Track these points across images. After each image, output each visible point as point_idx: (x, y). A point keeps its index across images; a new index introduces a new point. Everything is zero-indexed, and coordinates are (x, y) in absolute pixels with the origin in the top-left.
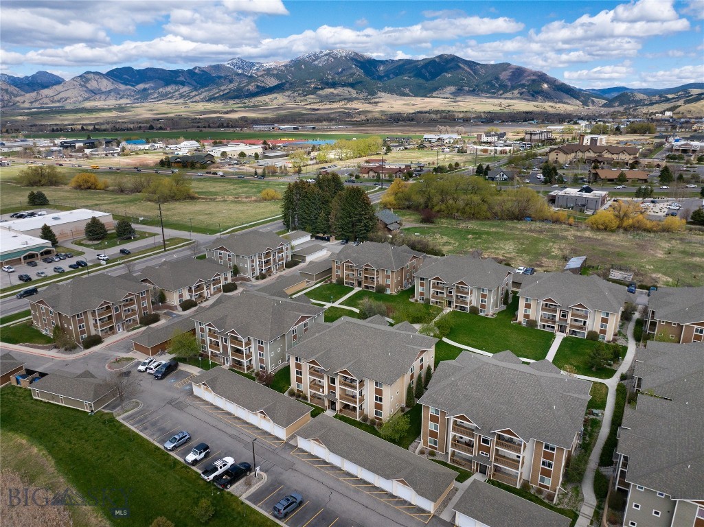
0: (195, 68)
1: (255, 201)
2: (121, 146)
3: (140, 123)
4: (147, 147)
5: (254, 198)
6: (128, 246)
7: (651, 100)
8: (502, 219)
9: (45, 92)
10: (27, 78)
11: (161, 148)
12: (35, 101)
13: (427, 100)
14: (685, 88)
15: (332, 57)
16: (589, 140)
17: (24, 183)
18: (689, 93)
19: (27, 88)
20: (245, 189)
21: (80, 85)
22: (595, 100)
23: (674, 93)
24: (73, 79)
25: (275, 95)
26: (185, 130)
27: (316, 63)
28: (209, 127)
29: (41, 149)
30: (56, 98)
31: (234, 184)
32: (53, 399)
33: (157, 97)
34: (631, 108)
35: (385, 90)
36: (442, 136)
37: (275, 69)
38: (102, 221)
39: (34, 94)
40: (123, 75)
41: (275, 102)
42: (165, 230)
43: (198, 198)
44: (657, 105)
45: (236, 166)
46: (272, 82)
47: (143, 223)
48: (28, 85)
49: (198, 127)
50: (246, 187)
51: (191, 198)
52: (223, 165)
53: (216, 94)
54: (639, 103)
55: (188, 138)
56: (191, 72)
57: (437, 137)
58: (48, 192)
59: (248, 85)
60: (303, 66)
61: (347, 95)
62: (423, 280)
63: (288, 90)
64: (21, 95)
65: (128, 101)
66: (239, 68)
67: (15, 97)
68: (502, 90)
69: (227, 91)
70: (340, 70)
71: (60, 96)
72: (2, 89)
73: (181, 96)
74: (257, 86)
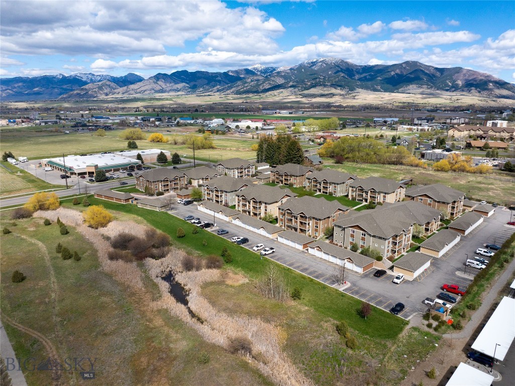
0: (228, 71)
1: (248, 151)
2: (177, 121)
3: (190, 108)
4: (192, 122)
5: (247, 149)
6: (178, 166)
8: (384, 163)
9: (132, 86)
10: (122, 77)
11: (201, 122)
12: (126, 92)
13: (393, 94)
15: (325, 63)
16: (491, 124)
17: (125, 137)
19: (121, 84)
20: (244, 145)
21: (154, 82)
24: (150, 78)
26: (217, 113)
27: (312, 66)
28: (234, 111)
29: (131, 121)
30: (138, 91)
31: (239, 142)
32: (145, 206)
33: (202, 91)
35: (362, 87)
36: (387, 119)
37: (283, 72)
38: (166, 154)
39: (125, 88)
40: (181, 76)
42: (195, 161)
43: (216, 148)
46: (280, 81)
47: (185, 157)
48: (122, 82)
49: (227, 111)
50: (244, 144)
51: (212, 148)
52: (235, 132)
53: (241, 89)
55: (217, 116)
56: (226, 74)
57: (383, 120)
58: (138, 143)
59: (263, 83)
60: (303, 70)
61: (333, 91)
62: (309, 179)
63: (291, 87)
64: (118, 88)
65: (183, 93)
66: (258, 71)
67: (114, 89)
68: (455, 88)
69: (249, 87)
70: (330, 73)
71: (141, 89)
72: (107, 85)
73: (218, 91)
74: (270, 84)
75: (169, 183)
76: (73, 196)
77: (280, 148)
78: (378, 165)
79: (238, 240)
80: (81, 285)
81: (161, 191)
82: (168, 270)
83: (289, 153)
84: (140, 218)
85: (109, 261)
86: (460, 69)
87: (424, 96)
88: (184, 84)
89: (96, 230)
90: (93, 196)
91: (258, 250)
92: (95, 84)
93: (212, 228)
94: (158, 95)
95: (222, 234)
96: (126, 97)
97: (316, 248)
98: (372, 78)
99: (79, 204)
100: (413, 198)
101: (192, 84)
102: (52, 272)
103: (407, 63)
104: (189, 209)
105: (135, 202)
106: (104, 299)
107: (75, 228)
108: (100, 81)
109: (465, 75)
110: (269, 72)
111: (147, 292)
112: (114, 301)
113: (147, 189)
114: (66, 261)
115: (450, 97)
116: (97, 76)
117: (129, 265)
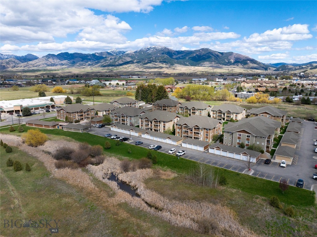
0: (96, 53)
2: (67, 81)
4: (78, 82)
5: (123, 95)
7: (295, 68)
8: (215, 100)
9: (30, 62)
10: (23, 56)
11: (83, 82)
12: (26, 66)
13: (196, 67)
14: (310, 63)
15: (155, 49)
16: (260, 80)
18: (312, 65)
19: (22, 60)
21: (46, 59)
22: (271, 68)
23: (306, 65)
24: (43, 57)
25: (130, 65)
27: (148, 51)
28: (102, 76)
30: (35, 65)
32: (70, 130)
33: (79, 65)
34: (286, 71)
35: (178, 63)
36: (200, 79)
37: (130, 54)
38: (71, 98)
39: (26, 63)
40: (64, 56)
41: (130, 68)
44: (298, 70)
45: (115, 88)
46: (129, 59)
48: (23, 59)
51: (99, 95)
53: (104, 64)
54: (290, 69)
55: (94, 79)
56: (94, 55)
57: (198, 80)
58: (45, 93)
59: (118, 61)
60: (142, 53)
61: (161, 65)
62: (182, 108)
63: (136, 63)
64: (20, 64)
65: (66, 67)
66: (115, 53)
67: (18, 64)
68: (229, 63)
69: (109, 63)
70: (158, 55)
71: (37, 64)
72: (12, 61)
73: (89, 65)
74: (122, 61)
75: (83, 114)
76: (7, 126)
77: (151, 91)
78: (212, 101)
79: (154, 147)
80: (40, 191)
81: (77, 119)
82: (110, 172)
83: (159, 94)
84: (68, 138)
85: (56, 170)
86: (232, 53)
87: (214, 68)
88: (67, 61)
89: (36, 148)
90: (25, 125)
91: (173, 153)
92: (4, 60)
93: (129, 141)
94: (49, 68)
95: (139, 145)
96: (26, 68)
97: (215, 149)
98: (184, 58)
99: (15, 131)
100: (257, 115)
101: (72, 61)
102: (8, 182)
103: (203, 49)
104: (104, 130)
105: (60, 128)
106: (65, 200)
107: (17, 148)
108: (7, 59)
109: (234, 56)
110: (121, 54)
111: (101, 191)
112: (75, 201)
113: (67, 118)
114: (18, 172)
115: (228, 69)
116: (5, 55)
117: (76, 171)
